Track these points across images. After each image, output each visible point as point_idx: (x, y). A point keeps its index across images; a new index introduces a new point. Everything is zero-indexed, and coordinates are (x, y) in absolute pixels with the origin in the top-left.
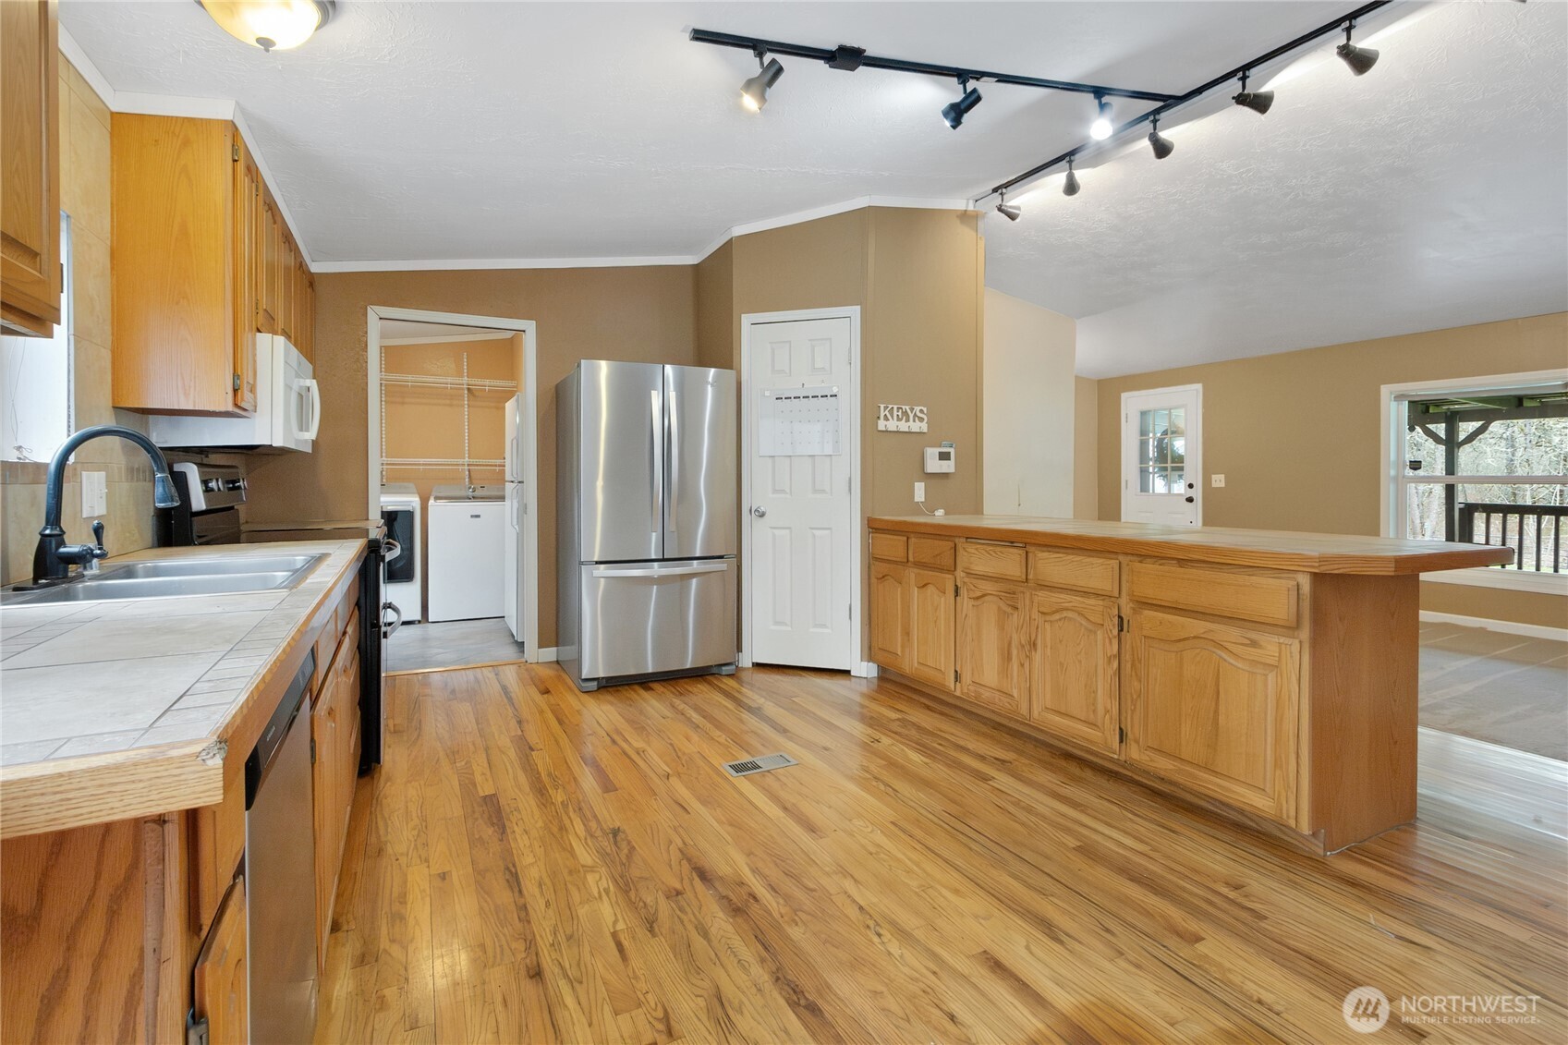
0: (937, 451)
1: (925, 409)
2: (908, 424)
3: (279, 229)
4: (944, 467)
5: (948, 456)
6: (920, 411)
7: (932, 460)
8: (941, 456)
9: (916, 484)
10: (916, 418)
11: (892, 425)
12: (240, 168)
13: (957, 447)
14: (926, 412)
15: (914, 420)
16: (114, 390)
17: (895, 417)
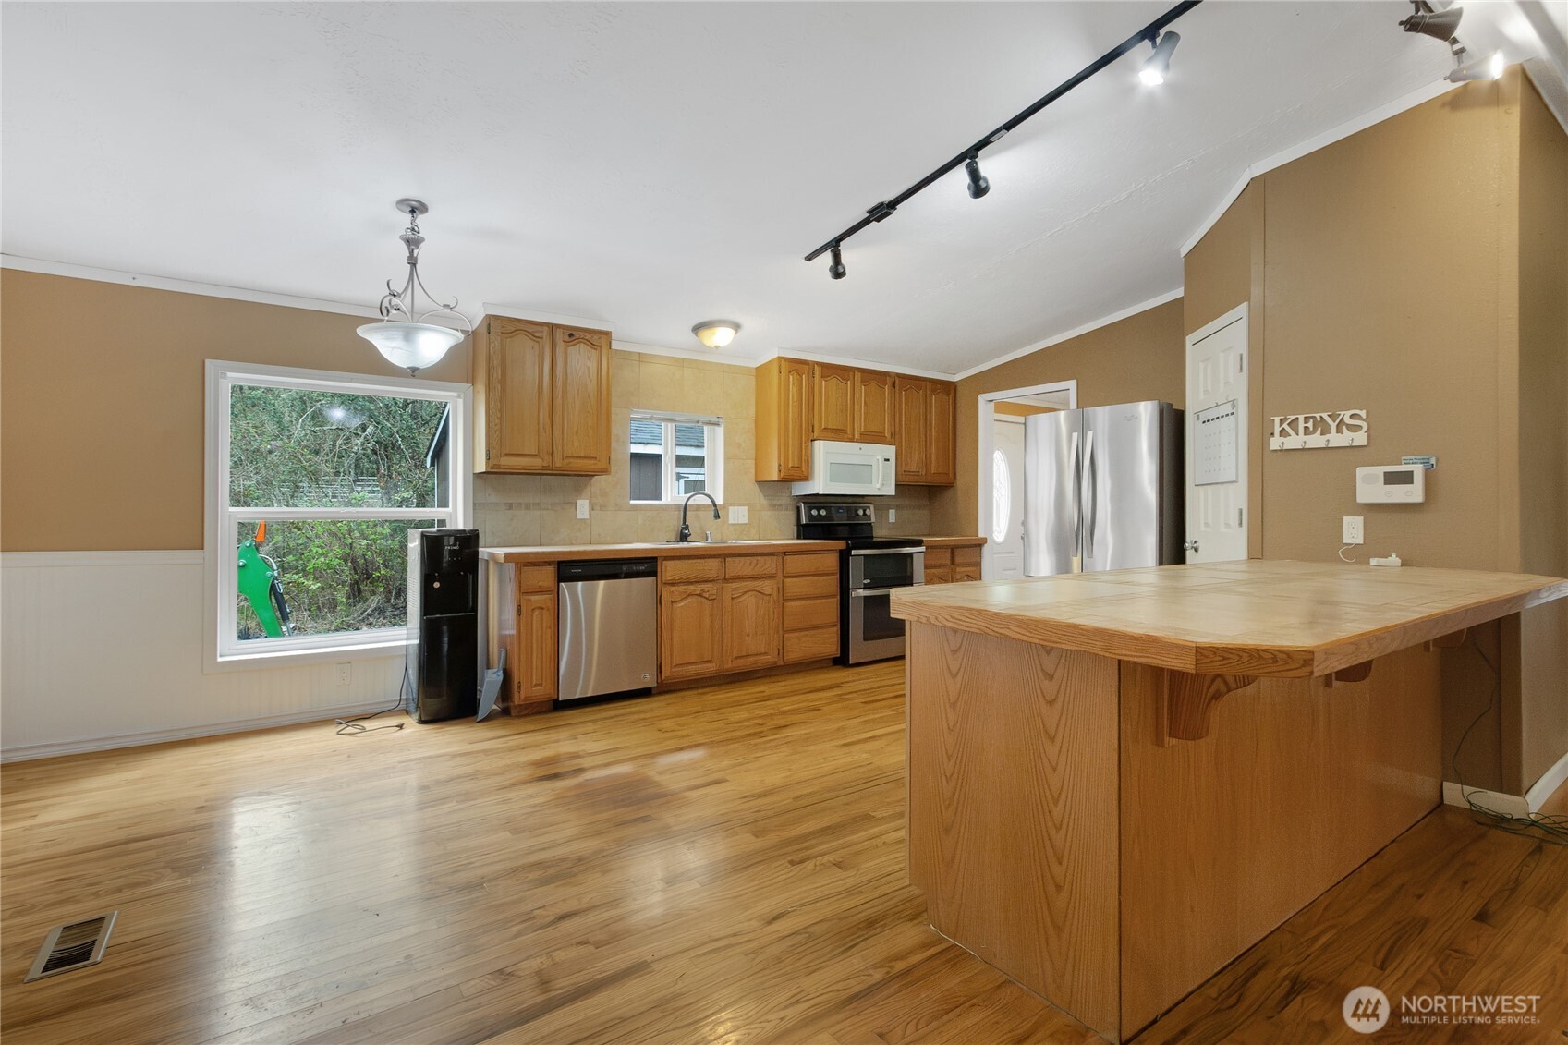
0: (1380, 471)
1: (1363, 414)
2: (1327, 436)
3: (856, 382)
4: (1400, 494)
5: (1406, 478)
6: (1352, 416)
7: (1370, 486)
8: (1391, 479)
9: (1346, 519)
10: (1344, 427)
11: (1294, 441)
12: (783, 373)
13: (1433, 461)
14: (1364, 417)
15: (1339, 430)
16: (756, 475)
17: (1301, 430)
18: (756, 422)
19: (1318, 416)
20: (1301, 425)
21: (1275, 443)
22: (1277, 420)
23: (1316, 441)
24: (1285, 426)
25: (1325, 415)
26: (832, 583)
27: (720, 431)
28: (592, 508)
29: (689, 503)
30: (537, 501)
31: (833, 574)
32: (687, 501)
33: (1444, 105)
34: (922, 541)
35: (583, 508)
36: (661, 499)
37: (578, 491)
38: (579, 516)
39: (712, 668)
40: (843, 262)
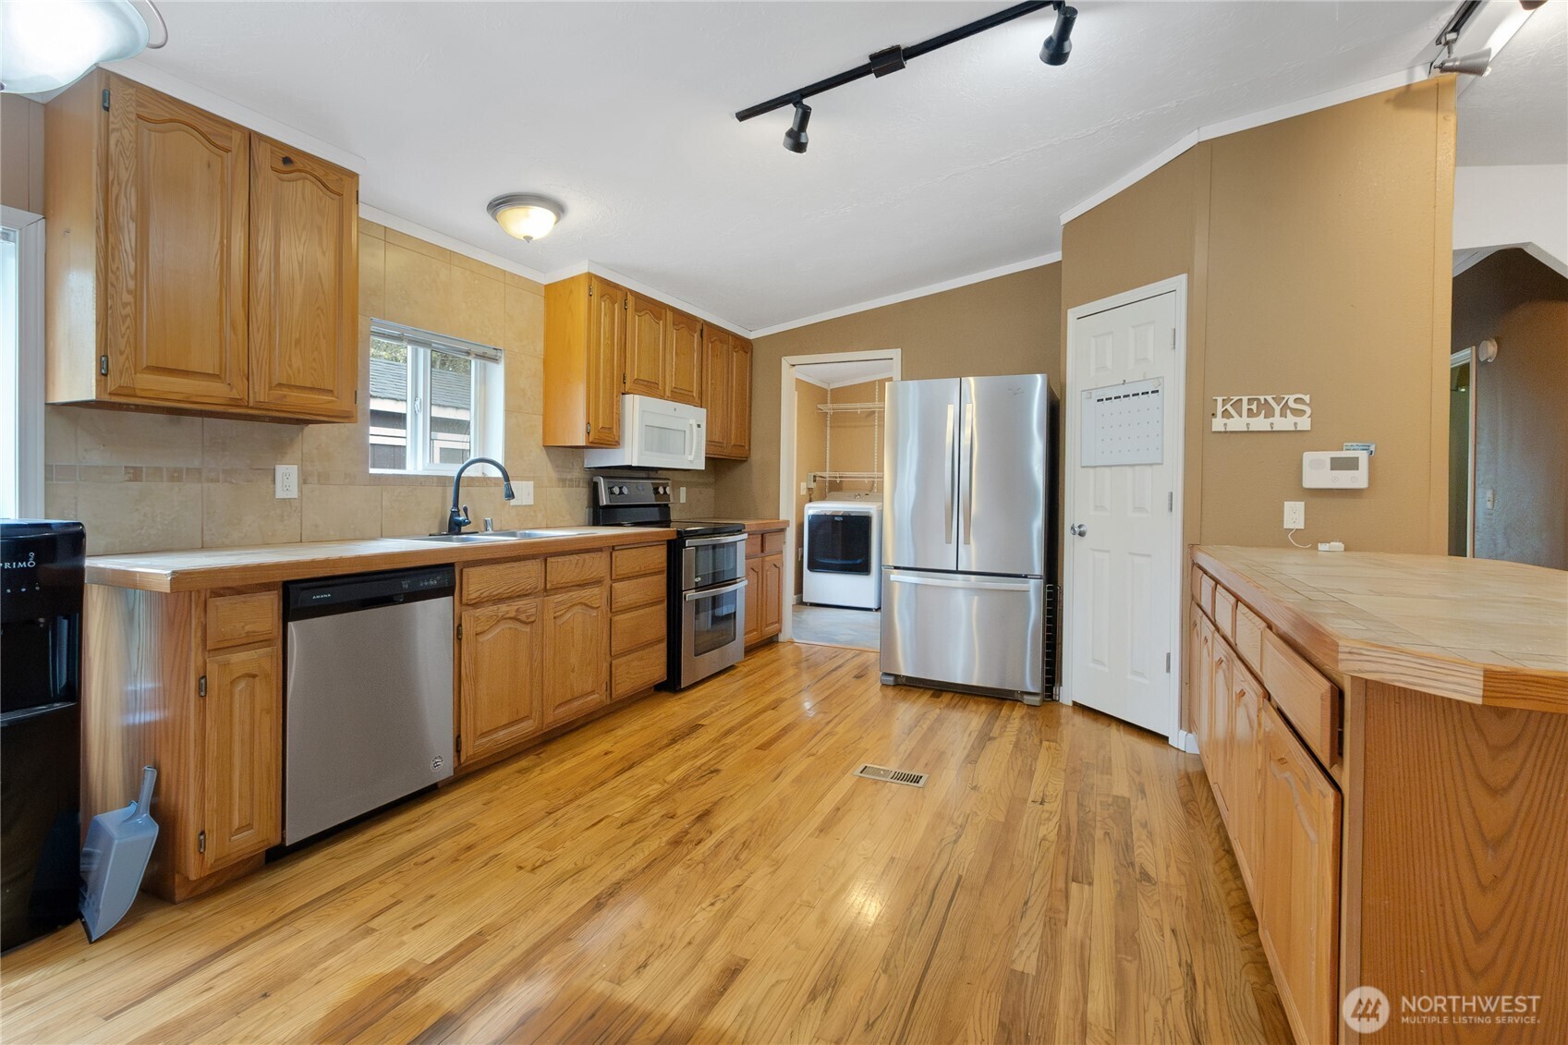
0: (1326, 456)
1: (1307, 398)
2: (1271, 420)
3: (668, 322)
4: (1345, 480)
5: (1351, 464)
6: (1296, 401)
7: (1318, 471)
8: (1337, 464)
9: (1287, 504)
10: (1288, 411)
11: (1237, 423)
12: (594, 298)
13: (1372, 448)
14: (1308, 402)
15: (1283, 414)
16: (544, 438)
17: (1245, 412)
18: (546, 363)
19: (1262, 398)
20: (1245, 407)
21: (1218, 424)
22: (1220, 400)
23: (1260, 423)
24: (1228, 407)
25: (1269, 398)
26: (659, 584)
27: (498, 372)
28: (304, 480)
29: (463, 475)
30: (196, 463)
31: (656, 573)
32: (462, 471)
33: (1388, 101)
34: (744, 526)
35: (287, 479)
36: (404, 468)
37: (280, 450)
38: (280, 494)
39: (527, 727)
40: (807, 130)
